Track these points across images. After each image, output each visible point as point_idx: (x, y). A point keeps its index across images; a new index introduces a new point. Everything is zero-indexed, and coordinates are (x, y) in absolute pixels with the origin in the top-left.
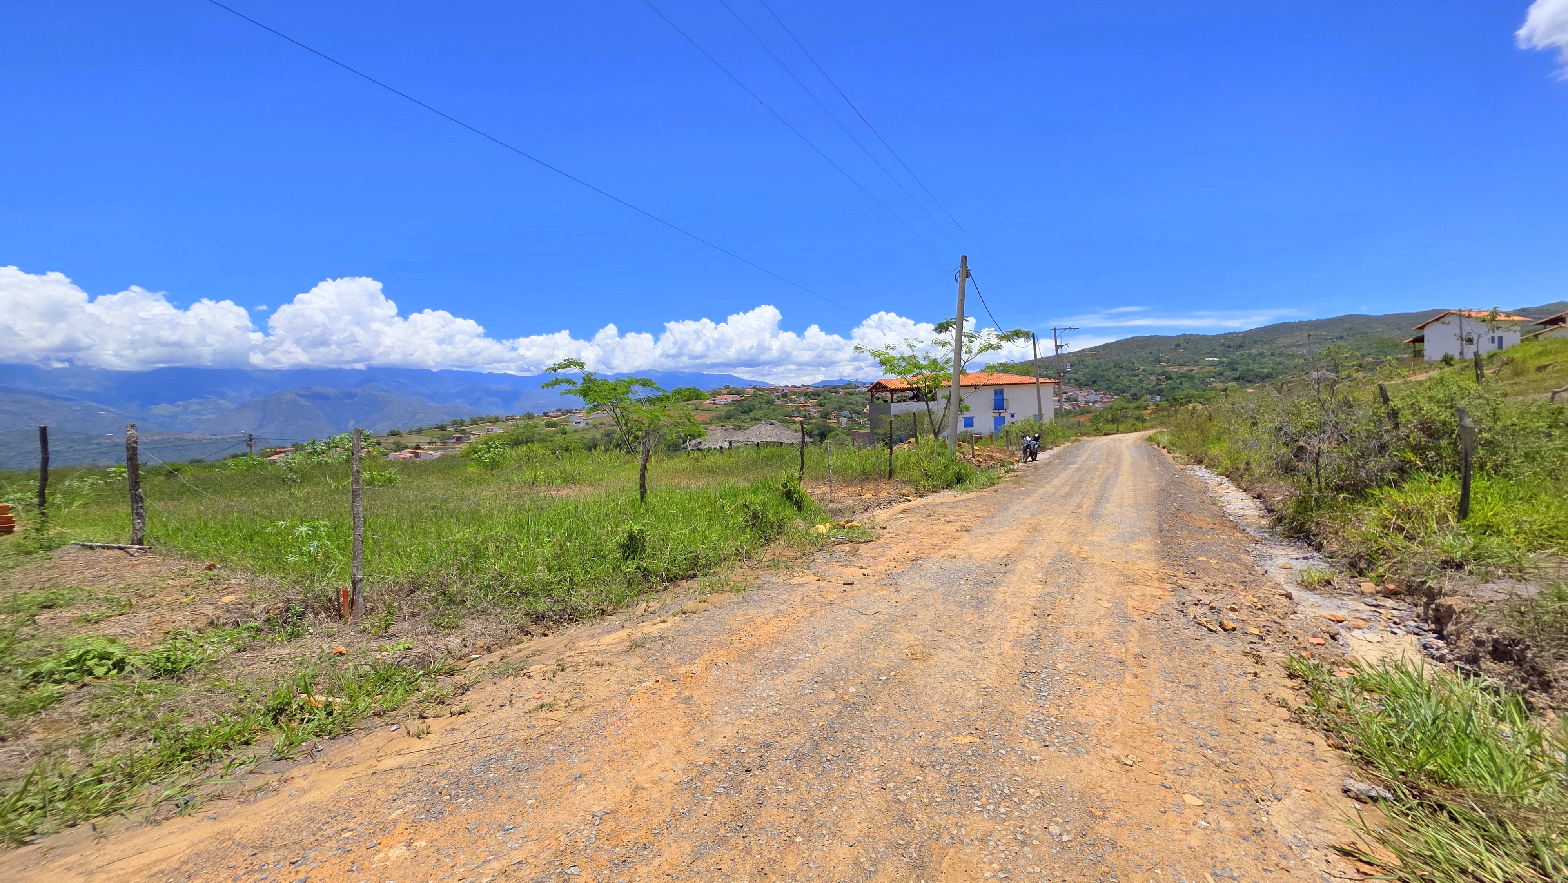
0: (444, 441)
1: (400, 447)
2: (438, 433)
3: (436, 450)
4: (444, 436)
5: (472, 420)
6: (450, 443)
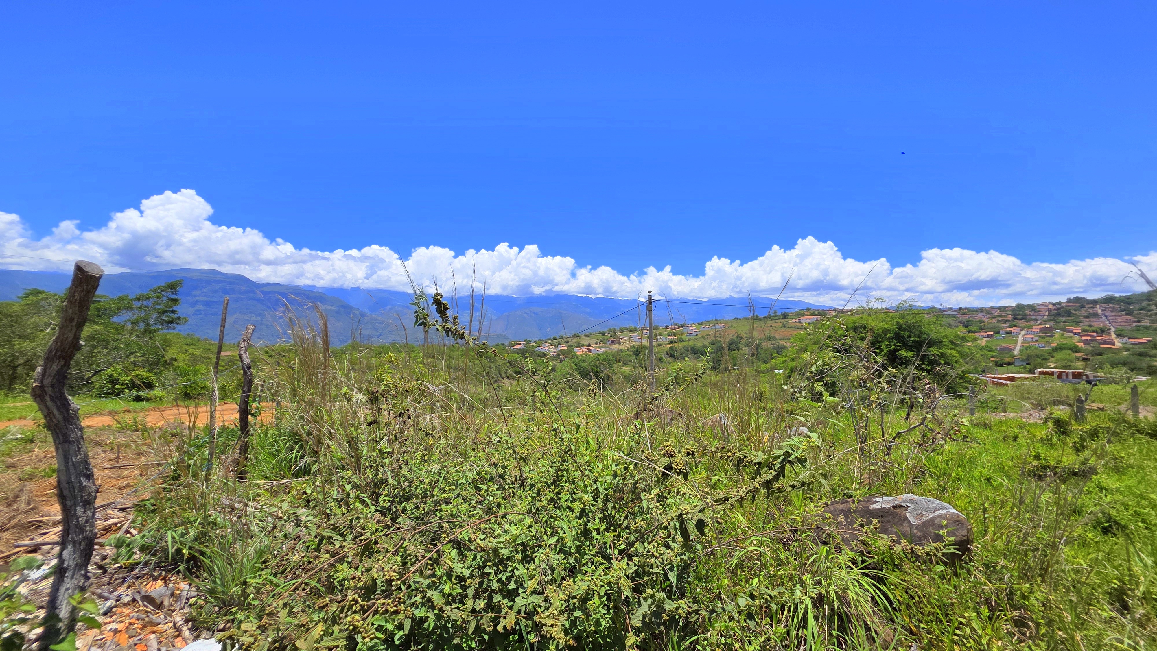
1: (580, 345)
2: (601, 337)
3: (600, 348)
4: (604, 339)
6: (608, 343)
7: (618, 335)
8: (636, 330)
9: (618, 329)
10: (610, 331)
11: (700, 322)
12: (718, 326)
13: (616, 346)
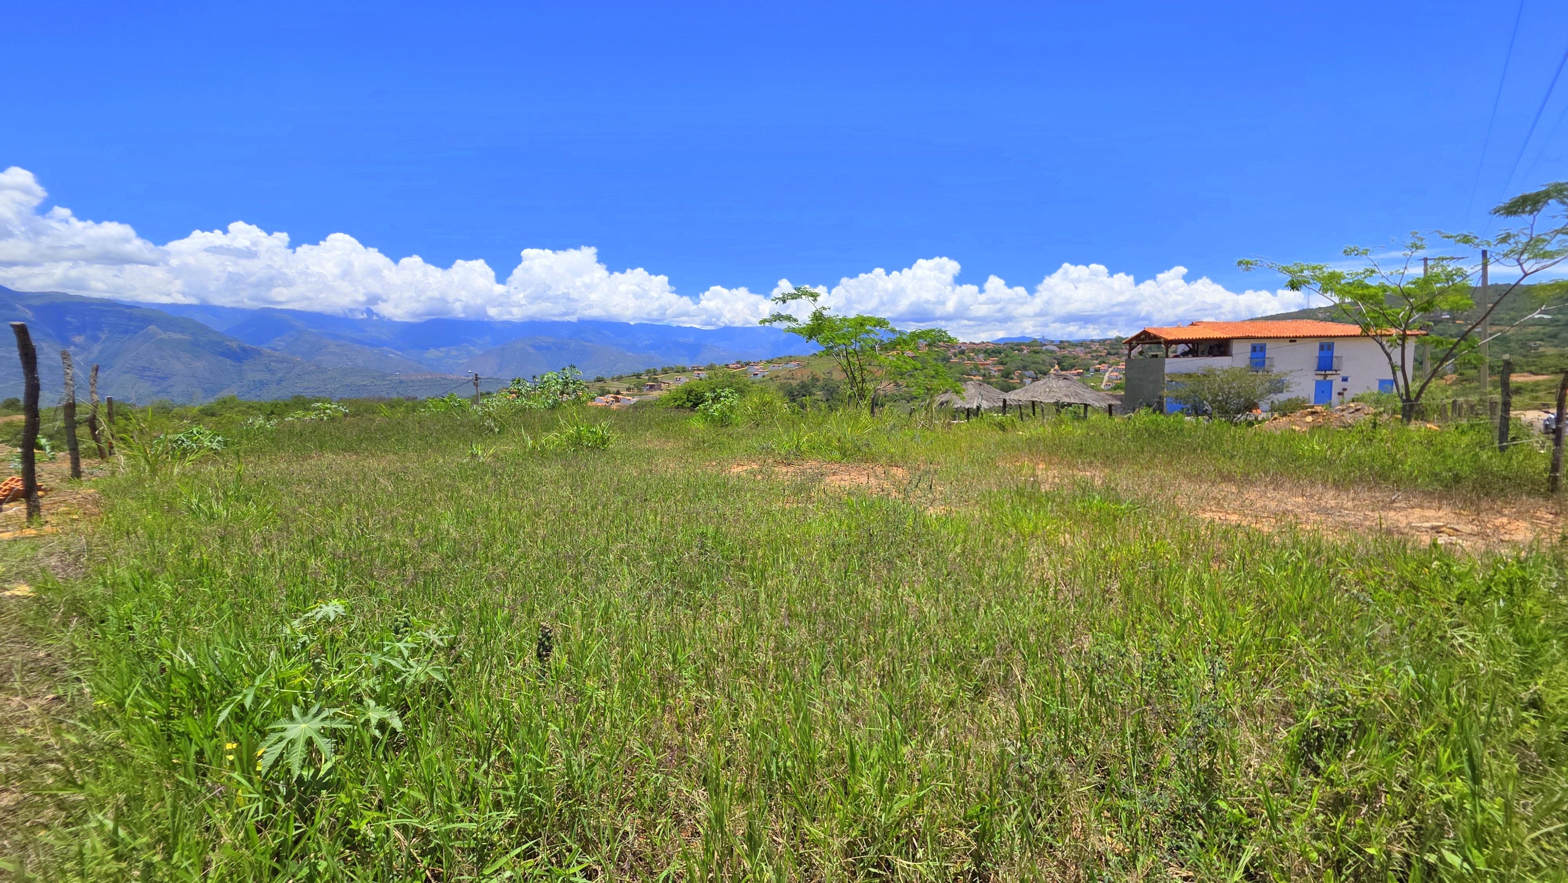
0: (639, 387)
1: (603, 393)
2: (635, 380)
3: (633, 396)
4: (639, 383)
5: (663, 370)
6: (645, 389)
7: (659, 377)
8: (684, 370)
9: (659, 370)
10: (648, 372)
11: (770, 358)
12: (792, 365)
13: (656, 394)
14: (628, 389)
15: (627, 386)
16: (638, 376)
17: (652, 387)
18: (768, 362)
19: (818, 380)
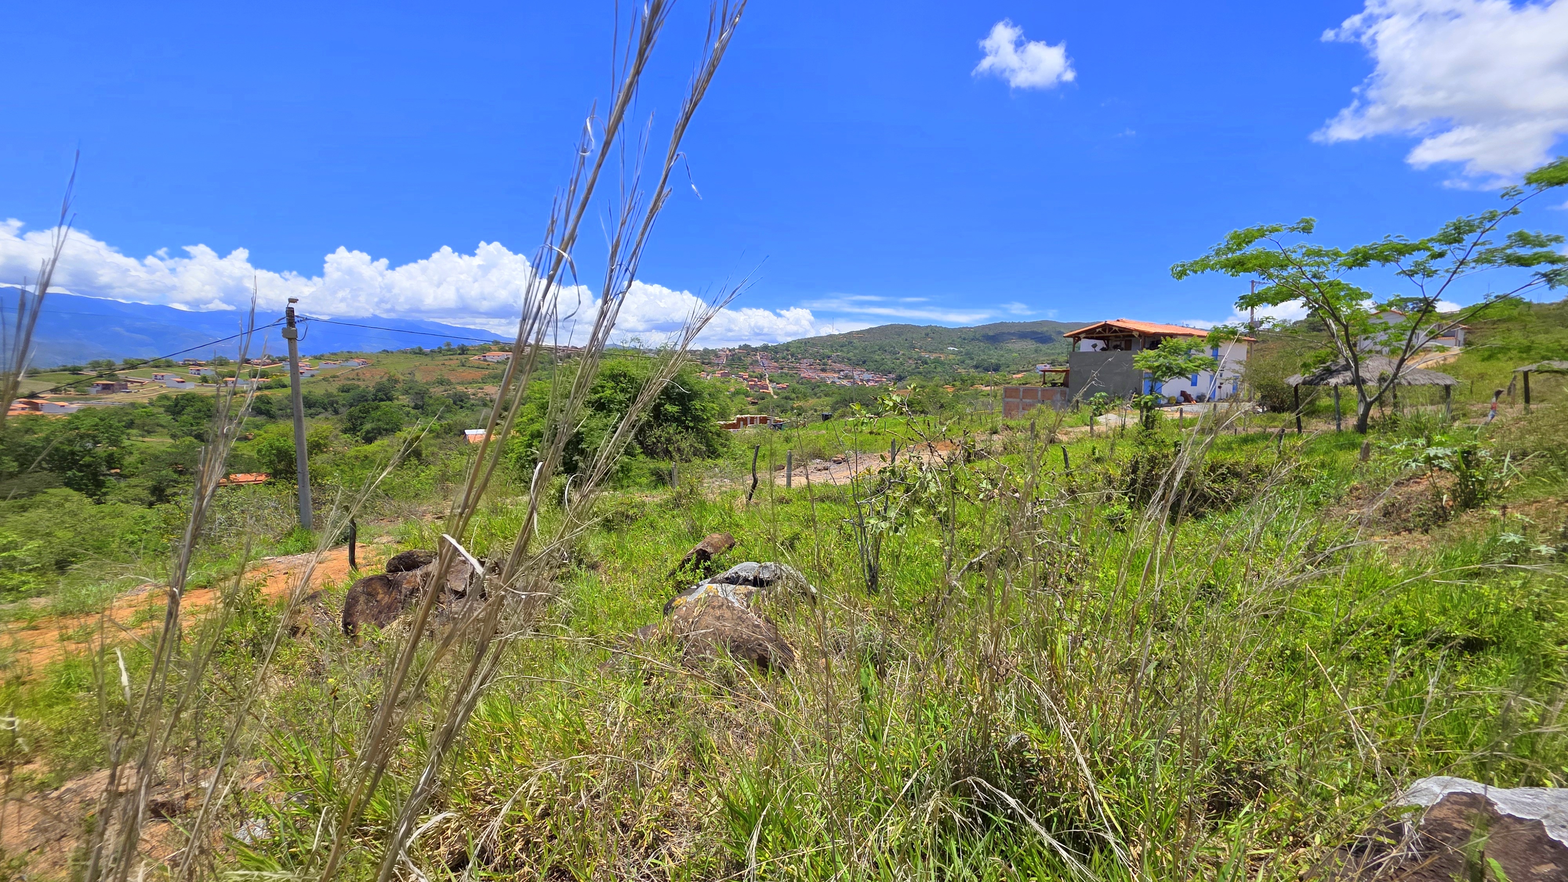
0: (80, 387)
2: (68, 377)
4: (79, 382)
5: (126, 362)
6: (93, 391)
7: (121, 374)
8: (169, 365)
9: (119, 363)
10: (95, 365)
11: (318, 354)
12: (354, 363)
13: (118, 398)
14: (55, 390)
15: (52, 385)
16: (75, 371)
17: (106, 388)
18: (316, 358)
19: (397, 381)
